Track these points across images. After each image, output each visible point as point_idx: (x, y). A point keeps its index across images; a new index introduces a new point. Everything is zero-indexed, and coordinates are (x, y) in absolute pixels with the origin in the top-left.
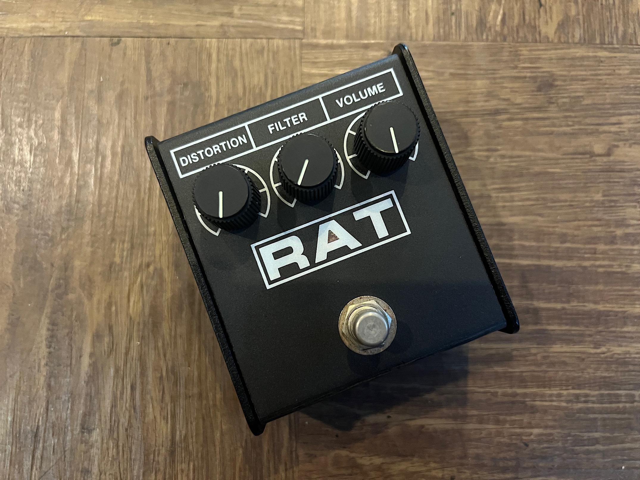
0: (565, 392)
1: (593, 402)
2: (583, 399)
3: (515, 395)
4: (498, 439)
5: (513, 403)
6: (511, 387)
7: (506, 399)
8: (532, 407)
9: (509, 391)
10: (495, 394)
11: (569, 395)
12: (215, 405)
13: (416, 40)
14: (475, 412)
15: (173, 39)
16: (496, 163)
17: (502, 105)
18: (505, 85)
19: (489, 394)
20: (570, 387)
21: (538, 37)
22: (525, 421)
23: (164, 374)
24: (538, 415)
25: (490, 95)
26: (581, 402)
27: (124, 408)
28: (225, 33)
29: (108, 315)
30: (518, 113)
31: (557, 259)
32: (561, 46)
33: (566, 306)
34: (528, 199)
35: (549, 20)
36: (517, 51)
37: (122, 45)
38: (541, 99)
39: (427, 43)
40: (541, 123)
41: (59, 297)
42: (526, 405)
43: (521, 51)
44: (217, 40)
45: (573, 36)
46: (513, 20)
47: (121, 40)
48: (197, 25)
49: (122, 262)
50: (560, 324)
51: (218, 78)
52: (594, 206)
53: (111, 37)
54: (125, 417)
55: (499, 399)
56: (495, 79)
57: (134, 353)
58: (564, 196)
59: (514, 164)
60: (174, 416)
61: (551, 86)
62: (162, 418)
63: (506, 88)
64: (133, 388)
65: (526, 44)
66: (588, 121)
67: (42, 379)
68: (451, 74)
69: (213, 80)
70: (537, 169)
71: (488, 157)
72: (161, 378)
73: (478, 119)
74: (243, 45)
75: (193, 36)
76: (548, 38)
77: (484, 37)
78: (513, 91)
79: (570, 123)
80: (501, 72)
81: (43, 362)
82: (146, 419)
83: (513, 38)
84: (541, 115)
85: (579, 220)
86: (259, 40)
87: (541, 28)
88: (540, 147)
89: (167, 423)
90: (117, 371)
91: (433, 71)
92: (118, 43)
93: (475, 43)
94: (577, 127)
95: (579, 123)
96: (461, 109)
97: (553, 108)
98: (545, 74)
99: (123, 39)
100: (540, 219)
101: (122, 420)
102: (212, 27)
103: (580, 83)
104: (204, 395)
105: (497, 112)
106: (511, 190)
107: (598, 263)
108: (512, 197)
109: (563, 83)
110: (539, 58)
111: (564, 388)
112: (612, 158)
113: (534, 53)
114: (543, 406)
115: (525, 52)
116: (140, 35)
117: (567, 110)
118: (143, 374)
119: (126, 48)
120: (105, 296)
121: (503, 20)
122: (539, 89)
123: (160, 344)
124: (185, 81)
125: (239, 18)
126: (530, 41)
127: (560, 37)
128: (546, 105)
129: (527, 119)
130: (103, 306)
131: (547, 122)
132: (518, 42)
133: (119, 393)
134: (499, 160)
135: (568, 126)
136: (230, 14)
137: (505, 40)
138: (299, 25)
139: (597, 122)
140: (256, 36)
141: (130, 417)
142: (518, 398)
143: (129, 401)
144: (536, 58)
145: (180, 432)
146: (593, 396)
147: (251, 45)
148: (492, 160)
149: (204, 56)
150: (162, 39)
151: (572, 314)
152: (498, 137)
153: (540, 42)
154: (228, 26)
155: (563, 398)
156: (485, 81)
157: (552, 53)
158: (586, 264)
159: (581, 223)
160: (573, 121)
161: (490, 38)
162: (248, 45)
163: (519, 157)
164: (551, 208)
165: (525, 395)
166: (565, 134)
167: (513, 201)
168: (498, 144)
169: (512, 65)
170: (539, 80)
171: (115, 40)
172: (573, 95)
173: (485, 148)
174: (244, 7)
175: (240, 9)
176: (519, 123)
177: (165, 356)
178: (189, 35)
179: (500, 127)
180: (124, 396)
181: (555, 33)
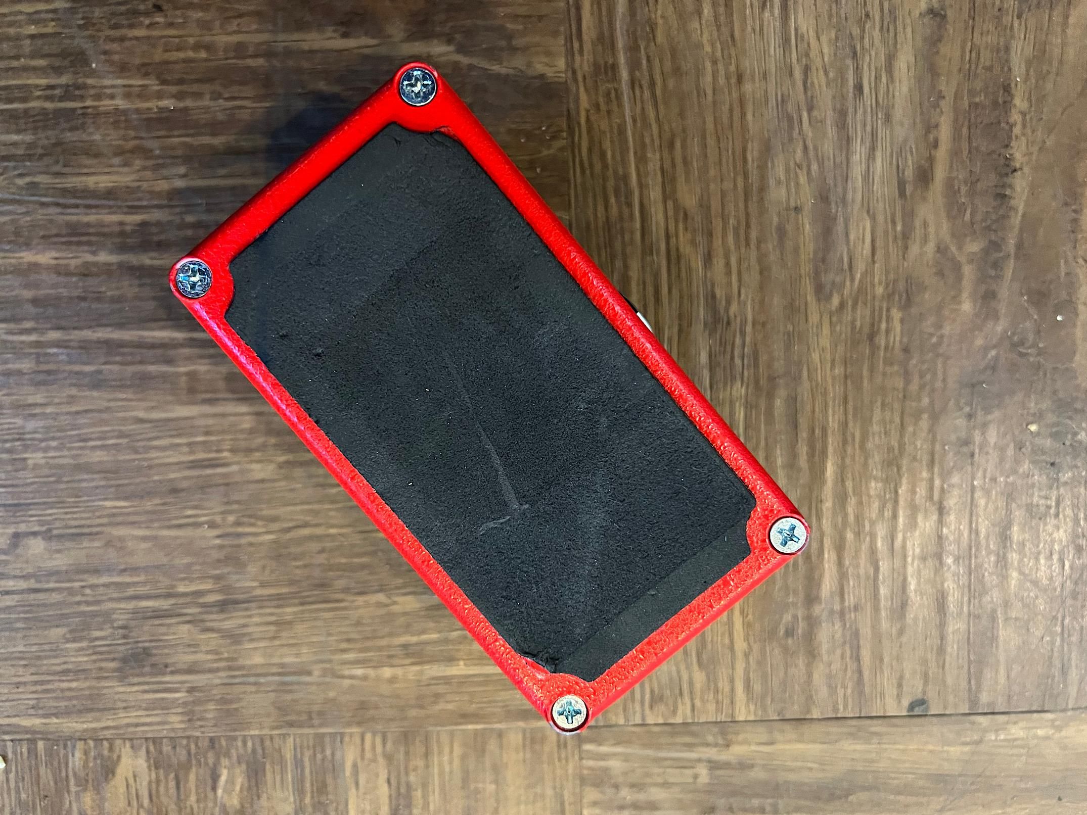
0: (89, 103)
1: (37, 86)
2: (57, 92)
3: (179, 96)
4: (208, 16)
5: (181, 82)
6: (186, 109)
7: (195, 88)
8: (146, 75)
9: (189, 103)
10: (216, 96)
11: (82, 98)
12: (715, 62)
13: (374, 734)
14: (250, 62)
15: (815, 717)
16: (222, 513)
17: (215, 619)
18: (209, 657)
19: (226, 96)
20: (80, 112)
21: (152, 748)
22: (160, 50)
23: (805, 115)
24: (137, 61)
25: (234, 638)
26: (60, 86)
27: (873, 53)
28: (723, 733)
29: (909, 215)
30: (186, 606)
31: (107, 343)
32: (108, 734)
33: (90, 258)
34: (163, 449)
35: (131, 781)
36: (190, 720)
37: (906, 703)
38: (144, 634)
39: (355, 730)
40: (142, 590)
41: (995, 246)
42: (158, 78)
43: (182, 722)
44: (737, 719)
45: (86, 753)
46: (197, 779)
47: (908, 711)
48: (772, 743)
49: (888, 310)
50: (101, 224)
51: (732, 648)
52: (42, 441)
53: (926, 715)
54: (872, 38)
55: (206, 88)
56: (230, 668)
57: (859, 152)
58: (98, 456)
59: (189, 512)
60: (786, 41)
61: (124, 660)
62: (806, 36)
63: (208, 652)
64: (859, 88)
65: (172, 735)
66: (55, 597)
67: (1017, 101)
68: (309, 673)
69: (740, 645)
70: (149, 505)
71: (238, 524)
72: (810, 109)
73: (258, 592)
74: (688, 712)
75: (780, 723)
76: (132, 747)
77: (250, 744)
78: (193, 646)
79: (88, 591)
80: (218, 681)
81: (1017, 130)
82: (833, 36)
83: (197, 745)
84: (144, 604)
85: (68, 413)
86: (661, 721)
87: (145, 765)
88: (144, 545)
89: (796, 30)
90: (888, 118)
91: (343, 677)
92: (912, 707)
93: (266, 732)
94: (77, 584)
95: (71, 592)
96: (289, 610)
97: (121, 619)
98: (136, 680)
99: (905, 714)
100: (141, 414)
101: (876, 33)
102: (746, 742)
103: (70, 666)
104: (733, 80)
105: (223, 606)
106: (194, 465)
107: (33, 338)
108: (192, 452)
109: (104, 665)
110: (146, 709)
111: (90, 110)
112: (11, 530)
113: (158, 719)
114: (127, 78)
115: (176, 720)
116: (875, 722)
117: (94, 615)
118: (842, 114)
119: (899, 697)
120: (914, 249)
121: (215, 778)
122: (146, 652)
123: (815, 167)
124: (790, 641)
125: (699, 760)
126: (164, 740)
127: (111, 749)
128: (133, 623)
129: (169, 596)
130: (918, 232)
131: (131, 592)
132: (188, 738)
133: (884, 79)
134: (218, 519)
135: (92, 587)
136: (714, 765)
137: (212, 740)
138: (587, 751)
139: (40, 596)
140: (667, 728)
141: (862, 38)
142: (173, 89)
143: (865, 67)
144: (154, 709)
145: (772, 14)
146: (39, 97)
147: (674, 712)
148: (231, 519)
149: (757, 687)
150: (834, 716)
151: (79, 243)
152: (219, 561)
153: (147, 739)
154: (716, 745)
155: (92, 92)
156: (248, 662)
157: (124, 718)
158: (54, 335)
159: (65, 409)
160: (83, 595)
161: (240, 744)
162: (680, 712)
163: (180, 526)
164: (122, 435)
165: (160, 96)
166: (96, 572)
167: (189, 444)
168: (221, 547)
169: (197, 694)
170: (147, 669)
171: (917, 711)
172: (84, 644)
173: (243, 541)
174: (691, 780)
175: (696, 777)
176: (181, 589)
177: (805, 148)
178: (787, 727)
179: (218, 578)
180: (873, 74)
181: (119, 757)
